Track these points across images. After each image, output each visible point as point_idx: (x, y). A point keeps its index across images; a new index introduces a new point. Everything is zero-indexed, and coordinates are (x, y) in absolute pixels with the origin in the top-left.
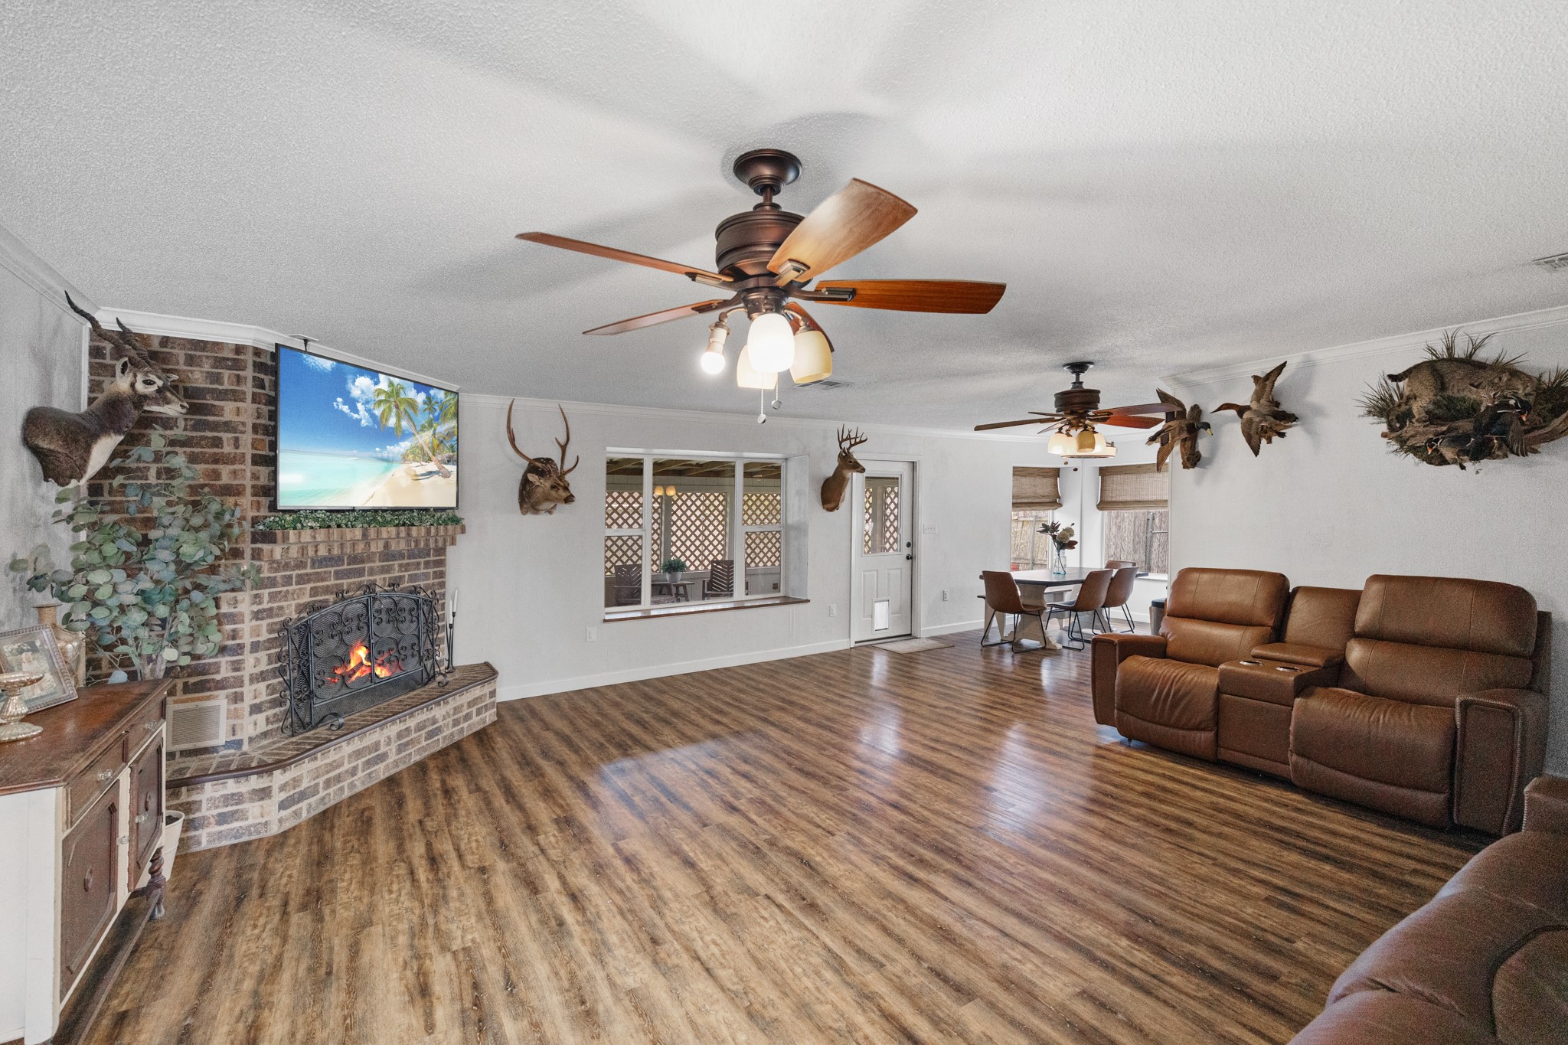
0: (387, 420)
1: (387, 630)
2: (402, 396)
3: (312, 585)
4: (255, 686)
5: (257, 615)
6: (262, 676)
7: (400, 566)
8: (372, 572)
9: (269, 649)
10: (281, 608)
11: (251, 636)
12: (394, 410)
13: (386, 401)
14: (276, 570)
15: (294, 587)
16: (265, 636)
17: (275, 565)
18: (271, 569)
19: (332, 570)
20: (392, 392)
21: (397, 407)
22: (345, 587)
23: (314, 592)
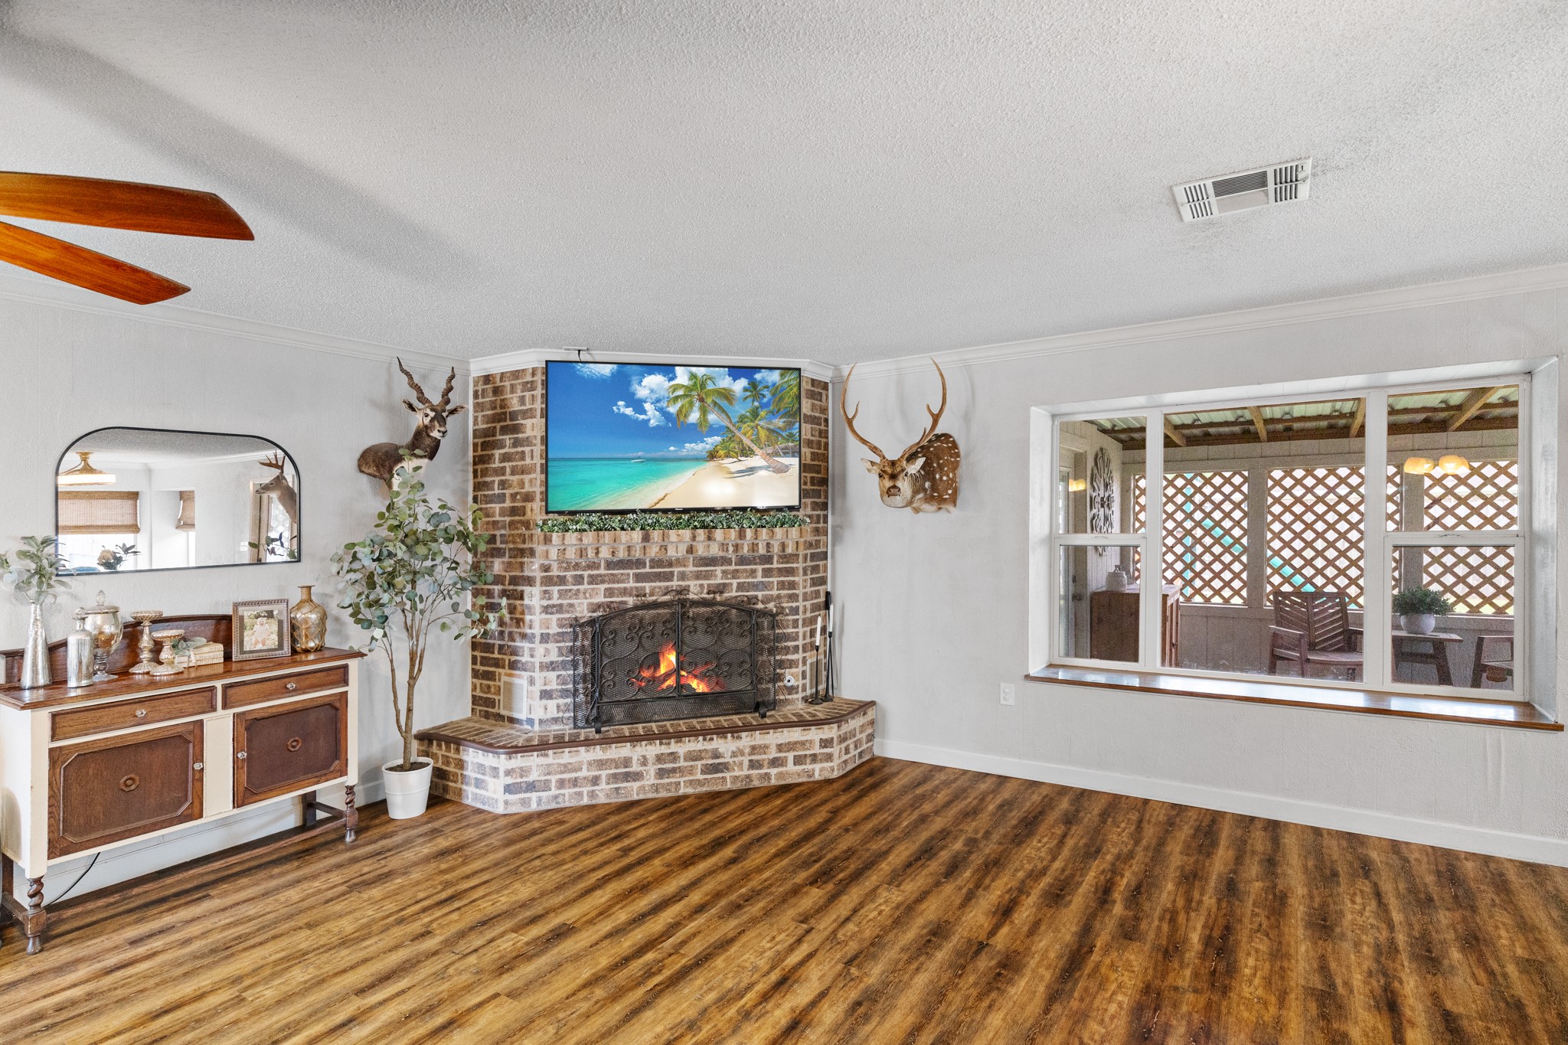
0: (686, 416)
1: (703, 640)
2: (710, 386)
3: (606, 586)
4: (545, 674)
5: (546, 610)
6: (551, 666)
7: (724, 572)
8: (683, 576)
9: (559, 642)
10: (571, 605)
11: (541, 627)
12: (697, 404)
13: (685, 396)
14: (566, 569)
15: (586, 586)
16: (554, 629)
17: (564, 565)
18: (560, 568)
19: (631, 572)
20: (695, 384)
21: (702, 400)
22: (648, 591)
23: (609, 592)
